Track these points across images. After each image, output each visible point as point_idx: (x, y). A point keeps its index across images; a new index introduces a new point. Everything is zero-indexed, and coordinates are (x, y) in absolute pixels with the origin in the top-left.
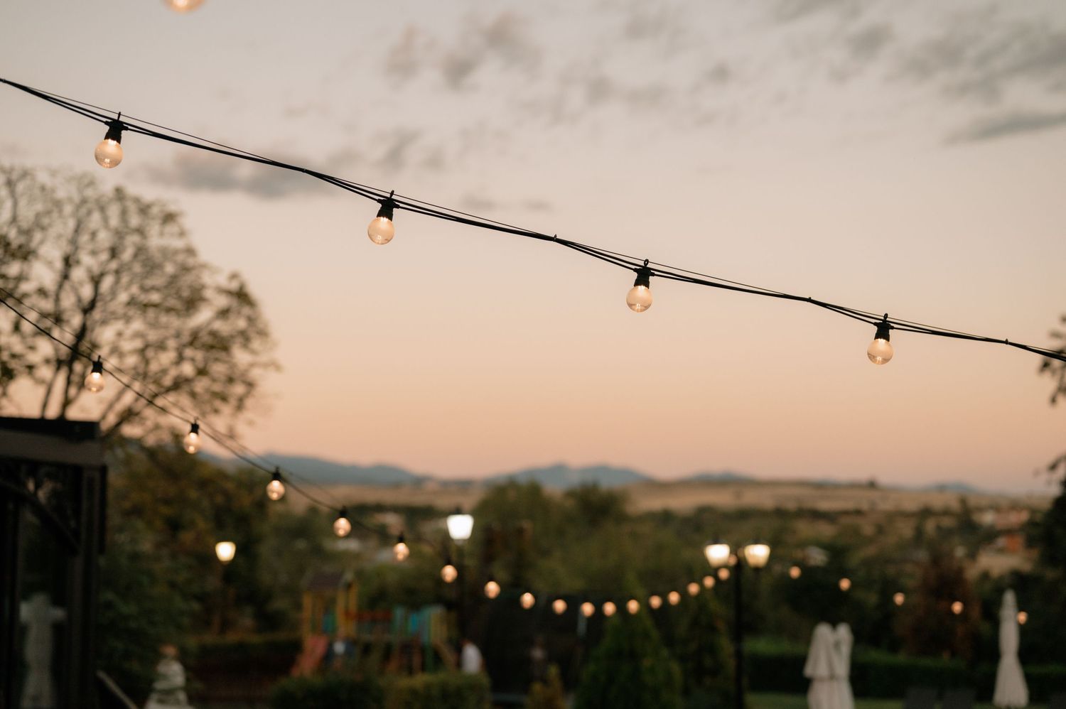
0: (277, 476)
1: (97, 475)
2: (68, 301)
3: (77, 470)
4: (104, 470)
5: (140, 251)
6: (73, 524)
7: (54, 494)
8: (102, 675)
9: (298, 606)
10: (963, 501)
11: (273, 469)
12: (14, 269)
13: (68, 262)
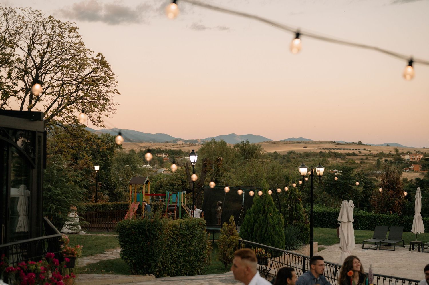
0: (120, 134)
1: (42, 135)
2: (30, 64)
3: (34, 133)
4: (45, 133)
5: (60, 43)
6: (32, 156)
7: (24, 143)
8: (46, 218)
9: (127, 191)
10: (397, 150)
11: (118, 131)
12: (8, 51)
13: (30, 49)
